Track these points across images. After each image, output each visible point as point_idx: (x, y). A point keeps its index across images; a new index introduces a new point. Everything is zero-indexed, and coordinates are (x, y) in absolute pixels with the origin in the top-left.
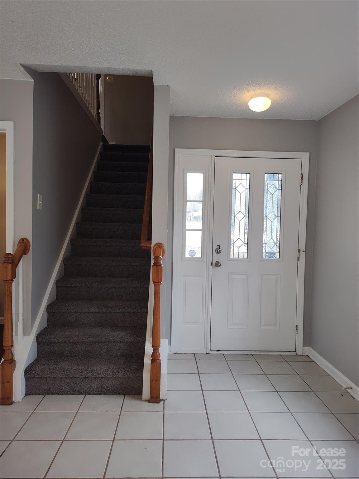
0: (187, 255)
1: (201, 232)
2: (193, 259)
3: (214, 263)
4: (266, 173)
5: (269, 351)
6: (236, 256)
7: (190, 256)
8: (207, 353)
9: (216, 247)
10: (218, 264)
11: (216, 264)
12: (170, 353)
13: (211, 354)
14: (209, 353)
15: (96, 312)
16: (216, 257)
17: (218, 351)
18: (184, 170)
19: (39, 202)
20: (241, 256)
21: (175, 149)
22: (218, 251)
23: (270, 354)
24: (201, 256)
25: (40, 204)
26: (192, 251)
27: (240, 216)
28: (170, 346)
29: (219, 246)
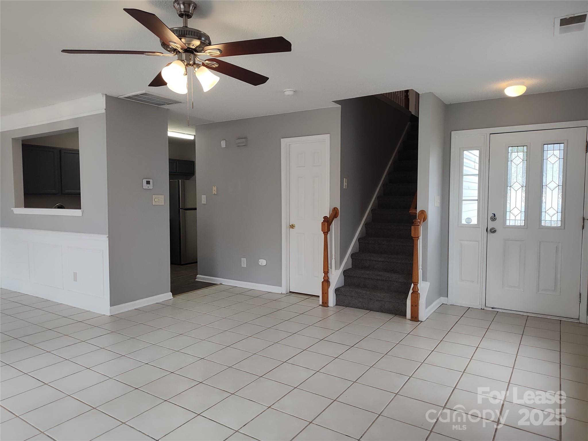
0: (464, 222)
1: (477, 202)
2: (469, 226)
3: (489, 230)
4: (544, 144)
5: (547, 315)
6: (512, 223)
7: (466, 223)
8: (482, 309)
9: (490, 215)
10: (493, 231)
11: (491, 230)
12: (447, 304)
13: (486, 310)
14: (484, 309)
15: (383, 262)
16: (491, 225)
17: (492, 308)
18: (460, 149)
19: (345, 183)
20: (518, 223)
21: (452, 132)
22: (494, 218)
23: (548, 318)
24: (477, 224)
25: (345, 185)
26: (469, 219)
27: (517, 186)
28: (447, 298)
29: (494, 214)
